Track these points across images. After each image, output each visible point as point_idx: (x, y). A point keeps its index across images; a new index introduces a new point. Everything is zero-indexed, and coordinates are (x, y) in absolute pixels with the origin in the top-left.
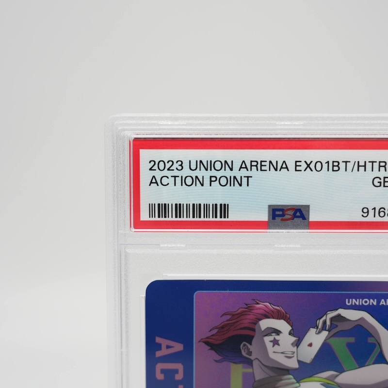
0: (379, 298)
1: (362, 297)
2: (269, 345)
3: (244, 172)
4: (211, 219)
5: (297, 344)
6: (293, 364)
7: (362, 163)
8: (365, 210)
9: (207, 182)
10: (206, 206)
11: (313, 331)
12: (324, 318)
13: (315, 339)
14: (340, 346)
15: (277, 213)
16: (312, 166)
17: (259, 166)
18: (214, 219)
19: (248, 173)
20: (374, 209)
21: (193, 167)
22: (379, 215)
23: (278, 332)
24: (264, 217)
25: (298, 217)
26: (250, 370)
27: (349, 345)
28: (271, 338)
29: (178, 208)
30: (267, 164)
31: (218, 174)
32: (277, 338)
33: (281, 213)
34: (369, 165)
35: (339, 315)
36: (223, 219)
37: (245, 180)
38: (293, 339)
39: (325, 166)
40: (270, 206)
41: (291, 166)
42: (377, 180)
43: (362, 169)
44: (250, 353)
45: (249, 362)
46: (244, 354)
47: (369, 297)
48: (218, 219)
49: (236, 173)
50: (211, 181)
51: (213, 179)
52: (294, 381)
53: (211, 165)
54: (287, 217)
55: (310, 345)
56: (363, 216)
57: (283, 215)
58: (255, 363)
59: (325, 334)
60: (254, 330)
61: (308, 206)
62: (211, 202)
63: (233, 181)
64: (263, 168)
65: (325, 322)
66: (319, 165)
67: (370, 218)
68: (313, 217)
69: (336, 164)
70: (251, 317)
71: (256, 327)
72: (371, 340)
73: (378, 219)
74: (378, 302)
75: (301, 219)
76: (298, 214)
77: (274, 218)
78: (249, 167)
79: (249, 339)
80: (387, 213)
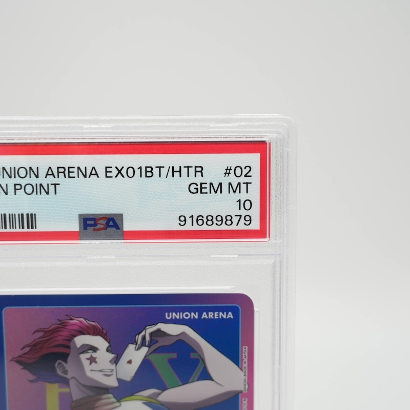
0: (200, 311)
1: (183, 310)
2: (86, 363)
3: (51, 179)
4: (18, 230)
5: (116, 361)
6: (112, 382)
7: (177, 169)
8: (182, 219)
9: (11, 190)
10: (12, 216)
11: (131, 347)
12: (143, 333)
13: (135, 355)
14: (161, 362)
15: (89, 222)
16: (124, 172)
17: (67, 172)
18: (21, 230)
19: (56, 181)
20: (192, 217)
22: (197, 223)
23: (94, 349)
24: (75, 227)
25: (111, 226)
26: (66, 390)
27: (171, 361)
28: (88, 355)
30: (75, 170)
31: (23, 182)
32: (94, 355)
33: (92, 222)
34: (184, 171)
35: (159, 330)
36: (30, 230)
37: (52, 188)
38: (111, 356)
39: (138, 172)
40: (80, 216)
41: (101, 172)
42: (193, 187)
43: (177, 174)
44: (66, 372)
45: (65, 382)
46: (59, 372)
47: (190, 310)
48: (26, 230)
49: (42, 180)
50: (16, 189)
51: (18, 187)
52: (114, 400)
53: (15, 173)
54: (99, 226)
55: (130, 362)
56: (180, 224)
57: (95, 225)
58: (72, 383)
59: (145, 350)
60: (68, 347)
61: (121, 215)
62: (17, 212)
63: (41, 189)
64: (71, 175)
65: (144, 338)
66: (131, 171)
67: (188, 227)
68: (127, 226)
69: (149, 169)
70: (65, 333)
71: (71, 344)
72: (193, 356)
73: (196, 227)
74: (200, 315)
75: (114, 229)
76: (111, 223)
77: (85, 228)
78: (56, 174)
79: (64, 357)
80: (205, 220)
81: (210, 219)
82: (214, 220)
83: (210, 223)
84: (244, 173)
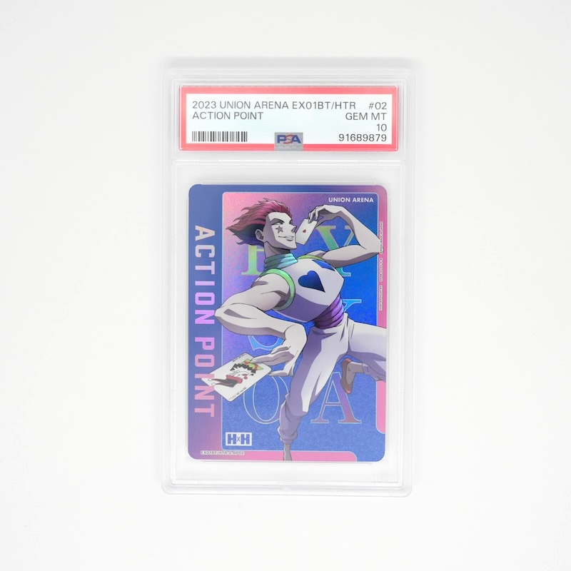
0: (352, 197)
1: (340, 196)
2: (275, 232)
3: (258, 110)
4: (235, 142)
5: (295, 231)
6: (292, 245)
7: (338, 103)
8: (341, 136)
9: (232, 116)
10: (232, 133)
11: (306, 221)
12: (314, 212)
13: (308, 227)
14: (325, 231)
15: (281, 138)
16: (304, 105)
17: (268, 105)
18: (237, 143)
19: (261, 110)
20: (348, 135)
21: (223, 106)
22: (351, 139)
23: (281, 222)
24: (272, 141)
25: (295, 141)
26: (262, 250)
27: (332, 231)
28: (276, 226)
29: (213, 134)
30: (274, 104)
31: (240, 111)
32: (281, 226)
33: (283, 138)
34: (343, 105)
35: (324, 209)
36: (243, 142)
37: (258, 115)
38: (293, 227)
39: (313, 105)
40: (276, 133)
41: (290, 105)
42: (349, 115)
43: (338, 107)
44: (262, 238)
45: (262, 244)
46: (258, 238)
47: (345, 196)
48: (240, 142)
49: (252, 110)
50: (235, 116)
51: (237, 114)
52: (293, 258)
53: (235, 105)
54: (287, 141)
55: (305, 231)
56: (340, 140)
57: (285, 140)
58: (266, 245)
59: (315, 223)
60: (265, 220)
61: (302, 134)
62: (235, 130)
63: (252, 116)
64: (271, 107)
65: (314, 215)
66: (309, 105)
67: (345, 142)
68: (306, 141)
69: (321, 104)
70: (263, 211)
71: (266, 218)
72: (347, 227)
73: (350, 142)
74: (351, 200)
75: (297, 142)
76: (295, 139)
77: (278, 142)
78: (261, 106)
79: (261, 227)
80: (356, 137)
81: (359, 137)
82: (362, 137)
83: (359, 139)
84: (382, 107)
